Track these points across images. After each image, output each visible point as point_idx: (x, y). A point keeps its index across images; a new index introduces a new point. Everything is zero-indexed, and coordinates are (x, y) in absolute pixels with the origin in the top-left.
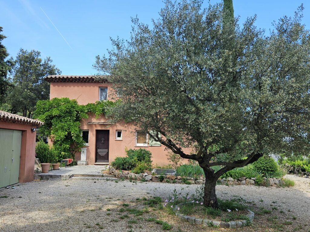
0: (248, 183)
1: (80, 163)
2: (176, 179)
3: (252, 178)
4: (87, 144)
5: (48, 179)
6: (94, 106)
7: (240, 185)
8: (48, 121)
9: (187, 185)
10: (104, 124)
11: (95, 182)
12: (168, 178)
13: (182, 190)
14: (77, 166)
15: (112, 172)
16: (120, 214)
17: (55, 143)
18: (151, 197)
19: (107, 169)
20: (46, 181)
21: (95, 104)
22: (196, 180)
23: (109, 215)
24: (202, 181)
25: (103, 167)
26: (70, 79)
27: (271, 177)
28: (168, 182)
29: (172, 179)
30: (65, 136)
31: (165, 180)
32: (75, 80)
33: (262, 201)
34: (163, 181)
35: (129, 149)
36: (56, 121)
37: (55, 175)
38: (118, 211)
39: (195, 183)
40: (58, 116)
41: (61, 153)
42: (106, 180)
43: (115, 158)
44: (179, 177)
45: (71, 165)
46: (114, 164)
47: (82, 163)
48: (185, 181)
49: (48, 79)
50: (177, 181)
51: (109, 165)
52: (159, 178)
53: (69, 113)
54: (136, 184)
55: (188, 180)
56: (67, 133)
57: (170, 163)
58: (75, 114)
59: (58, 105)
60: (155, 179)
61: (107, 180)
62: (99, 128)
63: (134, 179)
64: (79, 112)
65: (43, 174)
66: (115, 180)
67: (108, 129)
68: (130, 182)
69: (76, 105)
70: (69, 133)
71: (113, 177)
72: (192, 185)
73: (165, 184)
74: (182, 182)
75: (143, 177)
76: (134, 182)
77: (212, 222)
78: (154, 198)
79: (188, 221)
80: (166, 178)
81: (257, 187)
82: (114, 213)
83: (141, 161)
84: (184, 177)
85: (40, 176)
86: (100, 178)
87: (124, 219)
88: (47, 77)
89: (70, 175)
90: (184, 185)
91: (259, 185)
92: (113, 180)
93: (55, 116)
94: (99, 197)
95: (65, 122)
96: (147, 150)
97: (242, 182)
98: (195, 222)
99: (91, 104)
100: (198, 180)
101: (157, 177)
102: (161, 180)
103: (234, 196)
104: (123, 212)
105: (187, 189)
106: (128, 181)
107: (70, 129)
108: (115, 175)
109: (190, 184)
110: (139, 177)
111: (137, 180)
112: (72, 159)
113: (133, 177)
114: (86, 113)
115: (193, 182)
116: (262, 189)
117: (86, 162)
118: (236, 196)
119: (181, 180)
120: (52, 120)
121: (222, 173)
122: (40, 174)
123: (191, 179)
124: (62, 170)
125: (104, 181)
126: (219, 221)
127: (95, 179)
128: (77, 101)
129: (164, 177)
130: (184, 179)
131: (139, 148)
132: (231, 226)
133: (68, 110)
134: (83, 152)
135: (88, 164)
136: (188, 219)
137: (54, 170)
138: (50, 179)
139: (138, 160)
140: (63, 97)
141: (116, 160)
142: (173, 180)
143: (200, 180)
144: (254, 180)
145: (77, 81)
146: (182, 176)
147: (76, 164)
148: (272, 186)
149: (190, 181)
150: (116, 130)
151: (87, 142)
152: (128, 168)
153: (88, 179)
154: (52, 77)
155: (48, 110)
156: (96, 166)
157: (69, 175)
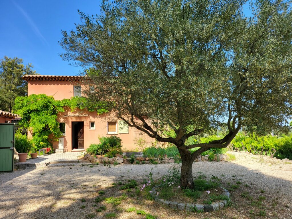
0: (203, 160)
1: (58, 151)
2: (144, 160)
3: (206, 155)
4: (64, 134)
5: (25, 168)
6: (70, 101)
7: (197, 162)
8: (27, 115)
9: (155, 165)
10: (79, 116)
11: (71, 168)
12: (138, 160)
13: (152, 170)
14: (55, 154)
15: (87, 158)
16: (96, 206)
17: (34, 134)
18: (125, 180)
19: (82, 155)
20: (23, 170)
21: (71, 99)
22: (162, 160)
23: (83, 207)
24: (166, 160)
25: (79, 154)
26: (46, 77)
27: (219, 154)
28: (138, 163)
29: (141, 161)
30: (43, 128)
31: (135, 162)
32: (51, 79)
33: (223, 176)
34: (133, 163)
35: (101, 137)
36: (34, 115)
37: (32, 164)
38: (94, 202)
39: (161, 163)
40: (35, 111)
41: (40, 143)
42: (81, 166)
43: (90, 145)
44: (147, 158)
45: (49, 153)
46: (89, 150)
47: (60, 150)
48: (152, 162)
49: (26, 78)
50: (145, 162)
51: (84, 151)
52: (130, 161)
53: (46, 107)
54: (110, 167)
55: (155, 161)
56: (44, 125)
57: (137, 147)
58: (52, 108)
59: (36, 100)
60: (126, 162)
61: (83, 165)
62: (75, 120)
63: (107, 163)
64: (56, 107)
65: (20, 163)
66: (90, 165)
67: (83, 121)
68: (104, 165)
69: (53, 100)
70: (47, 125)
71: (88, 162)
72: (159, 165)
73: (135, 165)
74: (150, 162)
75: (116, 160)
76: (107, 166)
77: (195, 206)
78: (129, 181)
79: (170, 207)
80: (136, 160)
81: (211, 162)
82: (89, 205)
83: (113, 146)
84: (152, 158)
85: (17, 165)
86: (76, 164)
87: (101, 212)
88: (25, 76)
89: (47, 163)
90: (152, 165)
91: (212, 161)
92: (88, 165)
93: (33, 111)
94: (73, 185)
95: (43, 115)
96: (117, 137)
97: (199, 159)
98: (177, 207)
99: (67, 99)
100: (163, 160)
101: (127, 160)
102: (132, 162)
103: (199, 173)
104: (99, 202)
105: (156, 169)
106: (102, 165)
107: (47, 121)
108: (90, 160)
109: (157, 164)
110: (112, 161)
111: (110, 164)
112: (51, 148)
113: (107, 161)
114: (62, 107)
115: (159, 162)
116: (216, 164)
117: (63, 149)
118: (200, 173)
119: (149, 161)
120: (30, 114)
121: (198, 154)
122: (17, 164)
123: (157, 160)
124: (40, 159)
125: (80, 166)
126: (202, 204)
127: (71, 165)
128: (54, 97)
129: (134, 159)
130: (152, 160)
131: (111, 136)
132: (215, 209)
133: (45, 105)
134: (61, 141)
135: (65, 152)
136: (169, 204)
137: (32, 158)
138: (26, 167)
139: (110, 145)
140: (40, 94)
141: (90, 146)
142: (143, 161)
143: (165, 160)
144: (208, 157)
145: (53, 80)
146: (150, 157)
147: (54, 152)
148: (221, 160)
149: (157, 161)
150: (90, 121)
151: (64, 133)
152: (101, 153)
153: (64, 166)
154: (29, 76)
155: (26, 105)
156: (72, 153)
157: (45, 163)
